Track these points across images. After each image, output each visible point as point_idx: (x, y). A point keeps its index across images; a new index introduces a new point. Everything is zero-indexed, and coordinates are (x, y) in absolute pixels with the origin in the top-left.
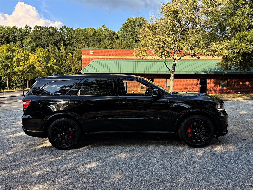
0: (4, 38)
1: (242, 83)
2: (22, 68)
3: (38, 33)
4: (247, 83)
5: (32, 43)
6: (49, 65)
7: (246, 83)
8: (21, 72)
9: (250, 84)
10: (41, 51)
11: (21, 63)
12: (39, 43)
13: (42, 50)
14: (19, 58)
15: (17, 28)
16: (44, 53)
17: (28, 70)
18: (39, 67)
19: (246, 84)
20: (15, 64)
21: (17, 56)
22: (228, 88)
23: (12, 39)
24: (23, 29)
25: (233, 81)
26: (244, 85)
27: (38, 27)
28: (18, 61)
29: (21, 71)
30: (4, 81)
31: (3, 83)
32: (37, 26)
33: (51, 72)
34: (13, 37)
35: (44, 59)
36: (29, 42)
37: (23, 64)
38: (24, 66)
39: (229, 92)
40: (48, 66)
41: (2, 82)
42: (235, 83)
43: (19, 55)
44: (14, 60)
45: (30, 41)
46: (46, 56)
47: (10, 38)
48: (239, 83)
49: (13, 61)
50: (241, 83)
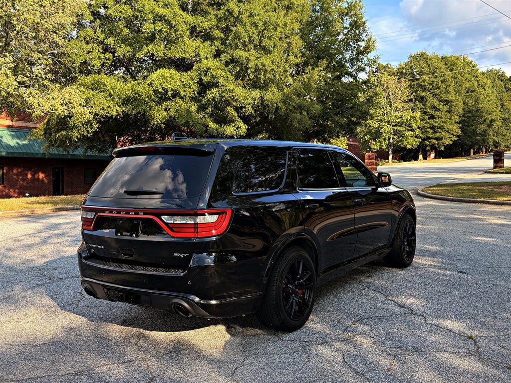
1: (32, 175)
4: (41, 175)
7: (39, 175)
9: (45, 176)
19: (38, 178)
22: (5, 186)
25: (15, 172)
26: (35, 179)
39: (7, 194)
42: (17, 175)
48: (27, 175)
50: (29, 176)
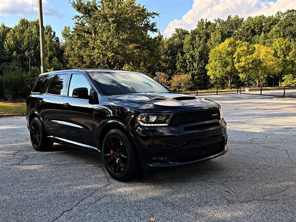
0: (250, 31)
2: (242, 64)
3: (289, 19)
5: (279, 33)
6: (288, 58)
8: (242, 69)
10: (279, 41)
11: (243, 59)
12: (290, 31)
13: (281, 40)
14: (241, 52)
15: (265, 17)
16: (283, 44)
17: (250, 66)
18: (271, 62)
20: (235, 60)
21: (239, 50)
23: (258, 30)
24: (274, 16)
27: (291, 11)
28: (239, 56)
29: (242, 67)
30: (243, 80)
31: (242, 82)
32: (289, 10)
33: (289, 67)
34: (260, 28)
35: (282, 51)
36: (276, 32)
37: (244, 59)
38: (245, 61)
40: (286, 60)
41: (240, 81)
43: (241, 49)
44: (235, 55)
45: (276, 30)
46: (285, 47)
47: (255, 30)
49: (234, 57)
